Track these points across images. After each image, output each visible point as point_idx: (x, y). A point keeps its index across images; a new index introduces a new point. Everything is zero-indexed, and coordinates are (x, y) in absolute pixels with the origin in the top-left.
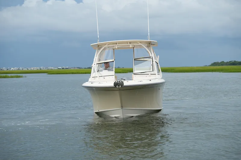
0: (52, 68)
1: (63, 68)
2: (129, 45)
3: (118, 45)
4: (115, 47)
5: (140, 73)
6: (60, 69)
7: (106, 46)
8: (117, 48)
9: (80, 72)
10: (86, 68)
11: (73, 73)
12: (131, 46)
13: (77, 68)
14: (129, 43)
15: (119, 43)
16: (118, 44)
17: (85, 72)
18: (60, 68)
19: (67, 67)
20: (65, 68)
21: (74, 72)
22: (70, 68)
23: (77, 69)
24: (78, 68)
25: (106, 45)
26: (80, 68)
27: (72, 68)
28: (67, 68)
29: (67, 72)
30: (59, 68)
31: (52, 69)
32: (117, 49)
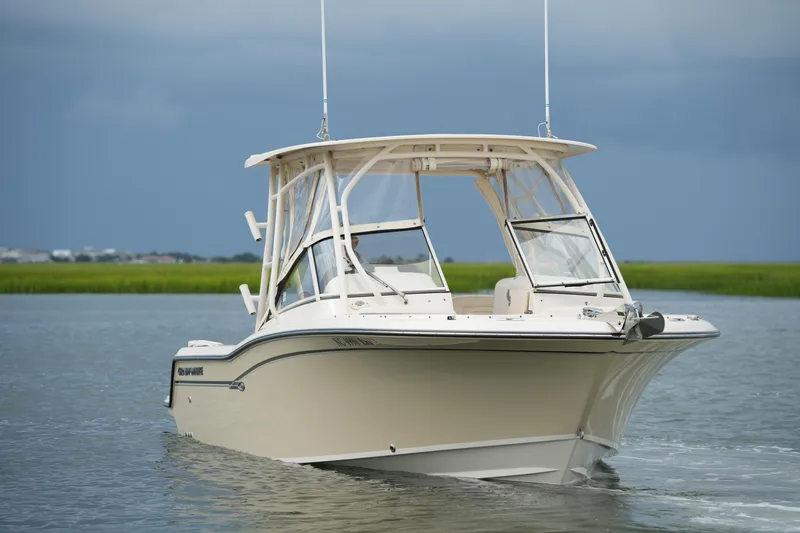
0: (14, 254)
1: (83, 259)
2: (488, 160)
3: (438, 153)
4: (425, 164)
5: (563, 289)
6: (66, 260)
7: (384, 155)
8: (433, 165)
9: (193, 280)
10: (223, 260)
11: (144, 289)
12: (494, 164)
13: (172, 255)
14: (486, 149)
15: (444, 147)
16: (438, 148)
17: (217, 280)
18: (66, 253)
19: (110, 251)
20: (92, 255)
21: (152, 279)
22: (129, 258)
23: (173, 261)
24: (177, 256)
25: (386, 151)
26: (188, 259)
27: (139, 257)
28: (108, 258)
29: (110, 280)
30: (56, 253)
31: (12, 261)
32: (433, 171)
